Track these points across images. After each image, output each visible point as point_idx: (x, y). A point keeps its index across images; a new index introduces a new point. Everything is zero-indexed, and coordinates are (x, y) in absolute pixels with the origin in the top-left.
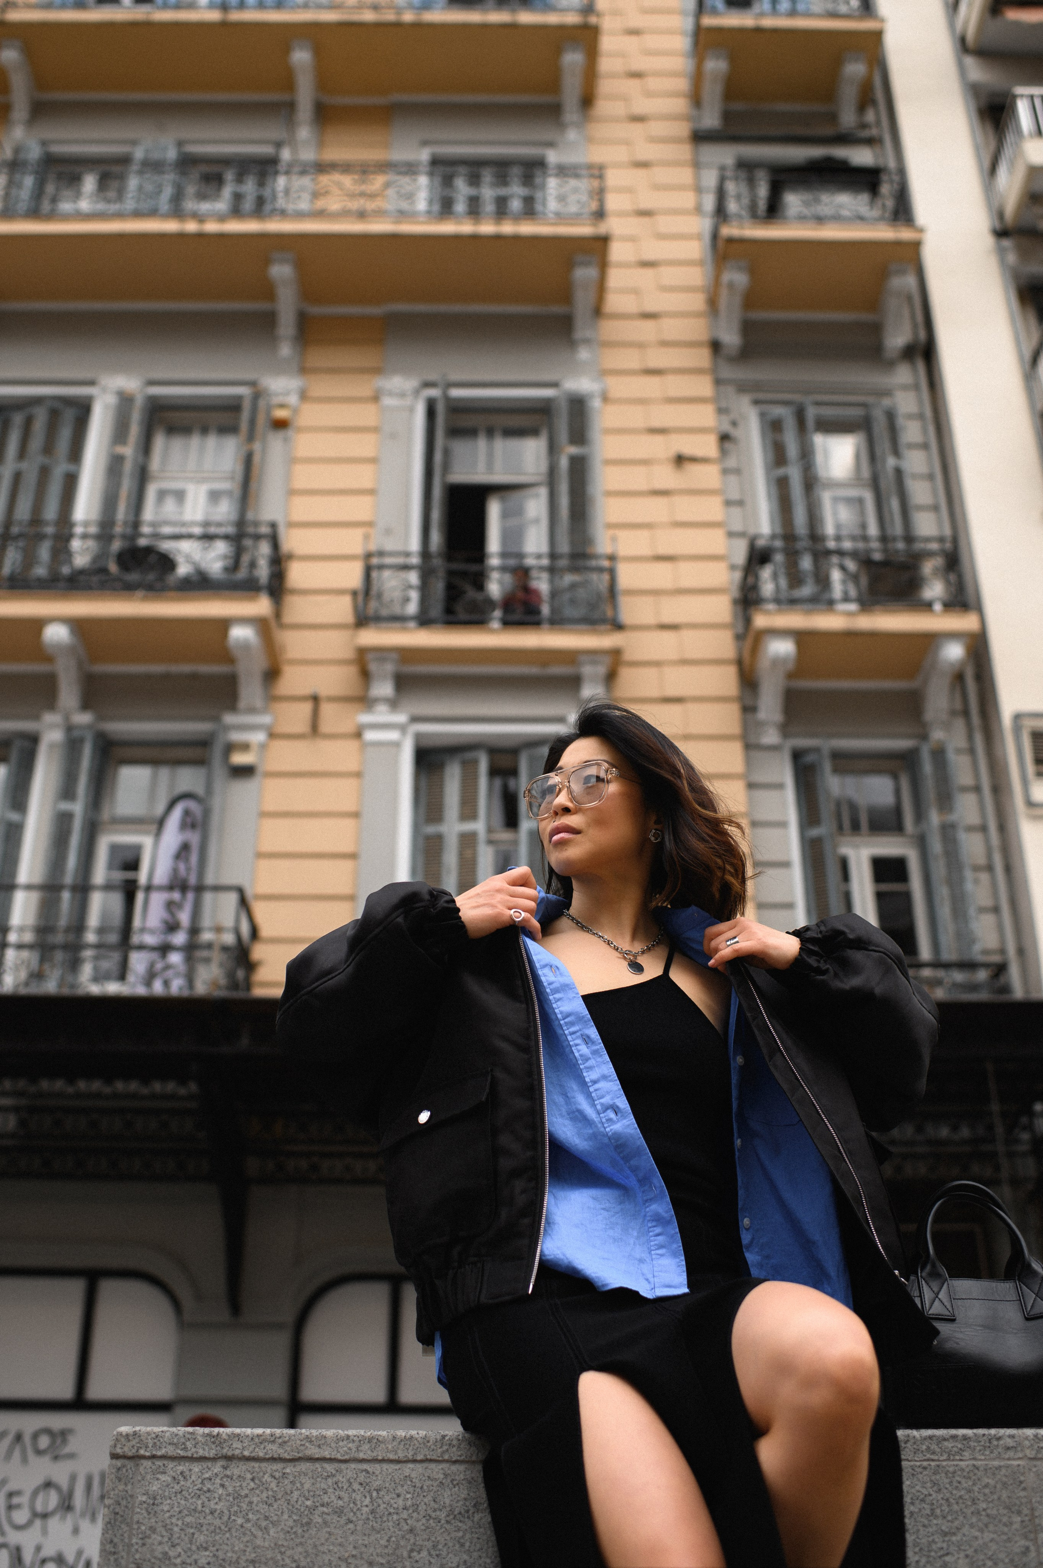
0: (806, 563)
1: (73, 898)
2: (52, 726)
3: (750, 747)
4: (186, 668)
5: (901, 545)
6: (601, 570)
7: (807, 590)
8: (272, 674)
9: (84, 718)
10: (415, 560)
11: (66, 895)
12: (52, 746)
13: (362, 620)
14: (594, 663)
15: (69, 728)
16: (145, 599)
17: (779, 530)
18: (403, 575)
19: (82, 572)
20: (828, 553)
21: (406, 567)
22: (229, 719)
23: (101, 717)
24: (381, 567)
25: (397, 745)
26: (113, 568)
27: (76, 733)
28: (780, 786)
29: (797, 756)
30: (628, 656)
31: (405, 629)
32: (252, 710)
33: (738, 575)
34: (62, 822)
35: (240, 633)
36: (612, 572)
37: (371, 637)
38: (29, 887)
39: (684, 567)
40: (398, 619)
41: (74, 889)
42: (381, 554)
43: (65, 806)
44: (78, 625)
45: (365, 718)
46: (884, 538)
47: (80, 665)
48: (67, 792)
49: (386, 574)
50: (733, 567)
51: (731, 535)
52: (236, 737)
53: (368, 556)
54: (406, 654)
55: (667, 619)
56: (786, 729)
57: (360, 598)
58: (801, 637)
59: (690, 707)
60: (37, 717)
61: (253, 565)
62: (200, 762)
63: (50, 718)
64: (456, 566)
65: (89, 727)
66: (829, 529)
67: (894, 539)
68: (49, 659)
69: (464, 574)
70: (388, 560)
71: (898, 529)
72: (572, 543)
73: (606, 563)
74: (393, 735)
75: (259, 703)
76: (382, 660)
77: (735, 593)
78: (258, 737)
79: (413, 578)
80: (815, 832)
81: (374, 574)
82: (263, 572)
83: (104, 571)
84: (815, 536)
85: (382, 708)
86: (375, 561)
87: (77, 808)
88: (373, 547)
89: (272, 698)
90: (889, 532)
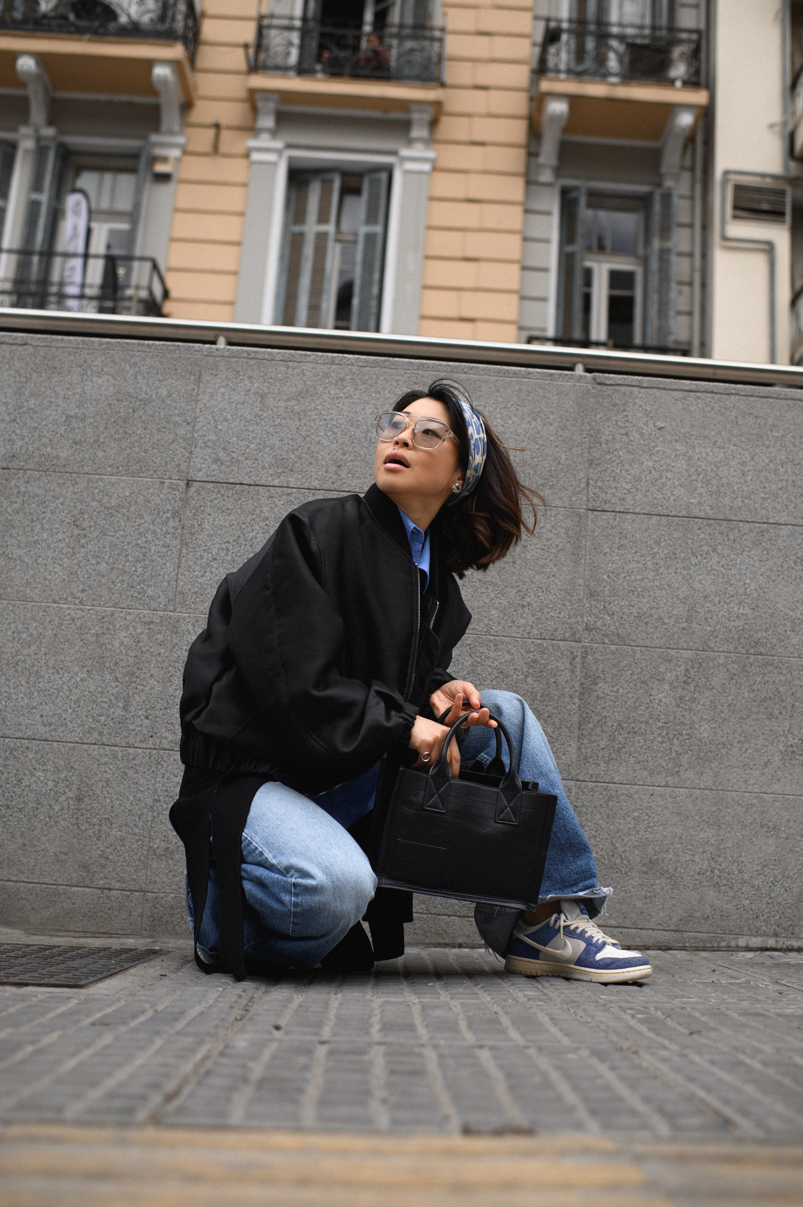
0: (590, 44)
1: (40, 261)
2: (26, 137)
3: (530, 182)
4: (124, 98)
5: (664, 33)
6: (432, 39)
7: (589, 64)
8: (187, 106)
9: (49, 132)
10: (298, 23)
11: (36, 259)
12: (26, 151)
13: (254, 68)
14: (421, 111)
15: (39, 139)
16: (90, 41)
17: (575, 16)
18: (286, 34)
19: (45, 16)
20: (609, 36)
21: (290, 28)
22: (154, 138)
23: (61, 132)
24: (270, 27)
25: (275, 164)
26: (72, 17)
27: (43, 143)
28: (548, 213)
29: (565, 192)
30: (449, 107)
31: (285, 77)
32: (171, 133)
33: (537, 50)
34: (33, 208)
35: (161, 72)
36: (441, 40)
37: (259, 81)
38: (10, 251)
39: (498, 41)
40: (281, 69)
41: (41, 254)
42: (272, 16)
43: (35, 196)
44: (42, 58)
45: (252, 143)
46: (654, 28)
47: (46, 91)
48: (36, 186)
49: (273, 32)
50: (534, 44)
51: (536, 18)
52: (159, 152)
53: (261, 18)
54: (285, 96)
55: (480, 81)
56: (558, 171)
57: (251, 51)
58: (574, 100)
59: (490, 149)
60: (15, 130)
61: (173, 19)
62: (132, 170)
63: (24, 130)
64: (328, 30)
65: (53, 139)
66: (614, 17)
67: (660, 28)
68: (23, 85)
69: (331, 36)
70: (275, 22)
71: (664, 21)
72: (415, 17)
73: (437, 34)
74: (271, 157)
75: (176, 127)
76: (266, 100)
77: (534, 64)
78: (175, 153)
79: (295, 37)
80: (569, 249)
81: (265, 32)
82: (179, 25)
83: (65, 18)
84: (602, 22)
85: (265, 136)
86: (266, 22)
87: (44, 198)
88: (265, 11)
89: (186, 124)
90: (658, 22)
